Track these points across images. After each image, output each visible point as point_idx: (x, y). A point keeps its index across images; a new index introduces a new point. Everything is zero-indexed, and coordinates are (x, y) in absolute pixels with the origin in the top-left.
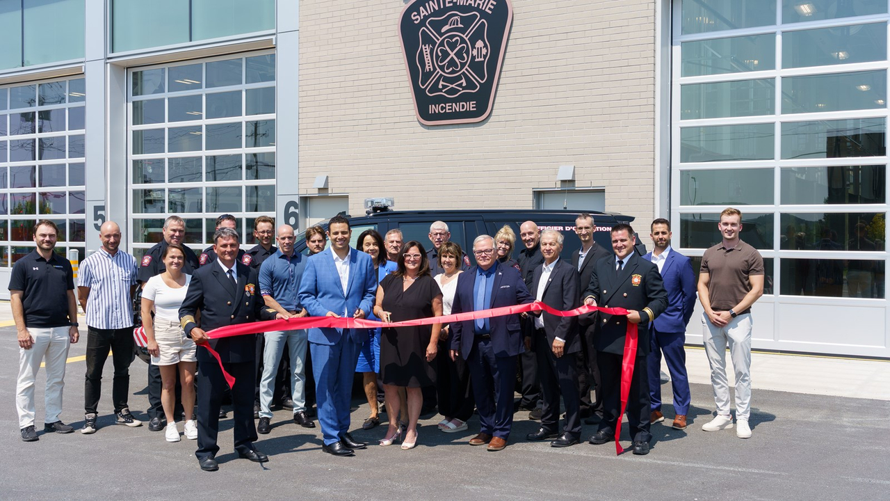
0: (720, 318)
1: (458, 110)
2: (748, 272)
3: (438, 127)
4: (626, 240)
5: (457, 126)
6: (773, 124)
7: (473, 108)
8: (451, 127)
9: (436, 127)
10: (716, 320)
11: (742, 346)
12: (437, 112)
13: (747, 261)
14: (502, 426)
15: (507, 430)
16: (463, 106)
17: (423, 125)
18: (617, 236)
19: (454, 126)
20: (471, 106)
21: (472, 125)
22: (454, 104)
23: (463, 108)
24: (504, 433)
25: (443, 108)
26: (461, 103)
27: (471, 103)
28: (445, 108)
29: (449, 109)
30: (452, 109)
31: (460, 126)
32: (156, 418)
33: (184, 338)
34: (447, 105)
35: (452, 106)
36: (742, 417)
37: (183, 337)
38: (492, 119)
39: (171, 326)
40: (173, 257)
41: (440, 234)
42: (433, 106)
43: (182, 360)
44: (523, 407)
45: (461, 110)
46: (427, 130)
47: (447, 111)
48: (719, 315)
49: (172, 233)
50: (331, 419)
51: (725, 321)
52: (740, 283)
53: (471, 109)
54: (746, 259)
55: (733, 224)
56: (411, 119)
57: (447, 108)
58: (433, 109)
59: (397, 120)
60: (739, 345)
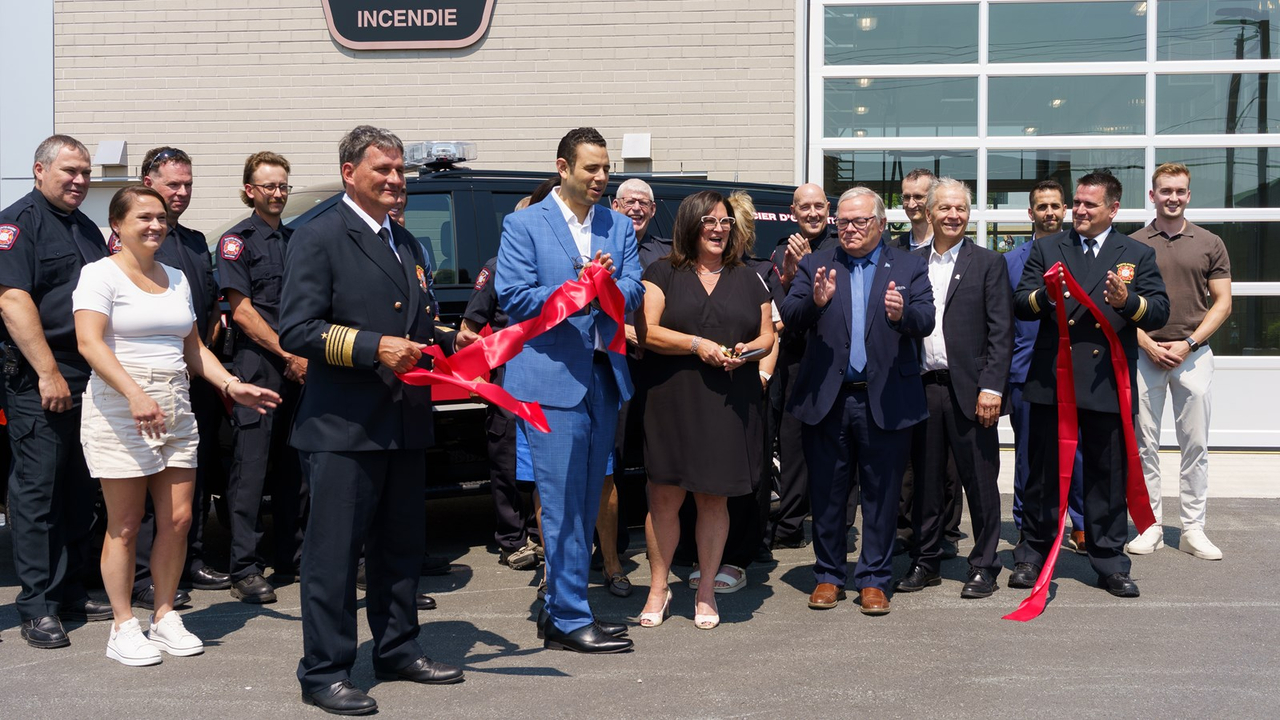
0: (1172, 353)
1: (419, 23)
2: (1209, 274)
3: (377, 54)
4: (1095, 205)
5: (416, 53)
6: (975, 79)
7: (450, 20)
8: (403, 54)
9: (372, 54)
10: (1167, 357)
11: (1204, 402)
12: (374, 24)
13: (1208, 255)
14: (880, 567)
15: (887, 573)
16: (430, 17)
17: (342, 48)
18: (1083, 193)
19: (409, 53)
20: (447, 17)
21: (448, 53)
22: (411, 13)
23: (430, 20)
24: (884, 580)
25: (386, 18)
26: (426, 12)
27: (447, 11)
28: (392, 18)
29: (400, 21)
30: (406, 21)
31: (421, 53)
32: (46, 619)
33: (181, 411)
34: (396, 12)
35: (406, 15)
36: (1196, 525)
37: (177, 408)
38: (488, 43)
39: (153, 380)
40: (147, 217)
41: (641, 202)
42: (366, 13)
43: (170, 464)
44: (779, 542)
45: (426, 24)
46: (352, 60)
47: (397, 24)
48: (1168, 348)
49: (66, 176)
50: (577, 572)
51: (1181, 359)
52: (1197, 294)
53: (447, 23)
54: (1208, 251)
55: (1180, 191)
56: (317, 35)
57: (397, 18)
58: (365, 18)
59: (286, 36)
60: (1200, 401)
